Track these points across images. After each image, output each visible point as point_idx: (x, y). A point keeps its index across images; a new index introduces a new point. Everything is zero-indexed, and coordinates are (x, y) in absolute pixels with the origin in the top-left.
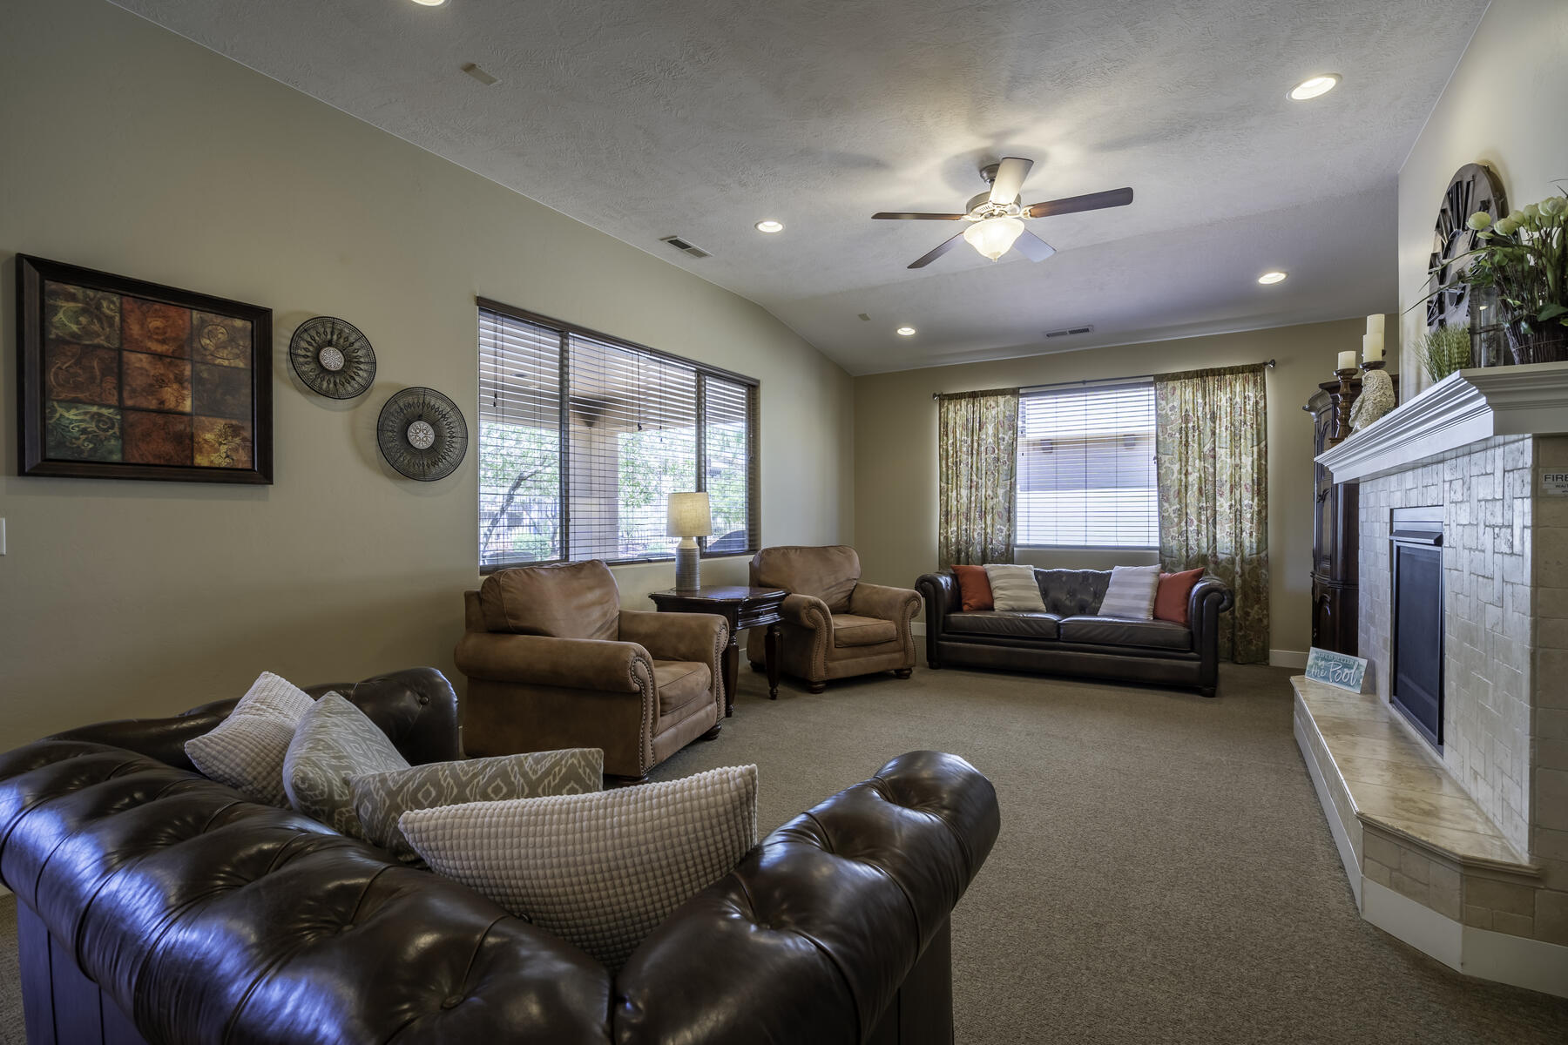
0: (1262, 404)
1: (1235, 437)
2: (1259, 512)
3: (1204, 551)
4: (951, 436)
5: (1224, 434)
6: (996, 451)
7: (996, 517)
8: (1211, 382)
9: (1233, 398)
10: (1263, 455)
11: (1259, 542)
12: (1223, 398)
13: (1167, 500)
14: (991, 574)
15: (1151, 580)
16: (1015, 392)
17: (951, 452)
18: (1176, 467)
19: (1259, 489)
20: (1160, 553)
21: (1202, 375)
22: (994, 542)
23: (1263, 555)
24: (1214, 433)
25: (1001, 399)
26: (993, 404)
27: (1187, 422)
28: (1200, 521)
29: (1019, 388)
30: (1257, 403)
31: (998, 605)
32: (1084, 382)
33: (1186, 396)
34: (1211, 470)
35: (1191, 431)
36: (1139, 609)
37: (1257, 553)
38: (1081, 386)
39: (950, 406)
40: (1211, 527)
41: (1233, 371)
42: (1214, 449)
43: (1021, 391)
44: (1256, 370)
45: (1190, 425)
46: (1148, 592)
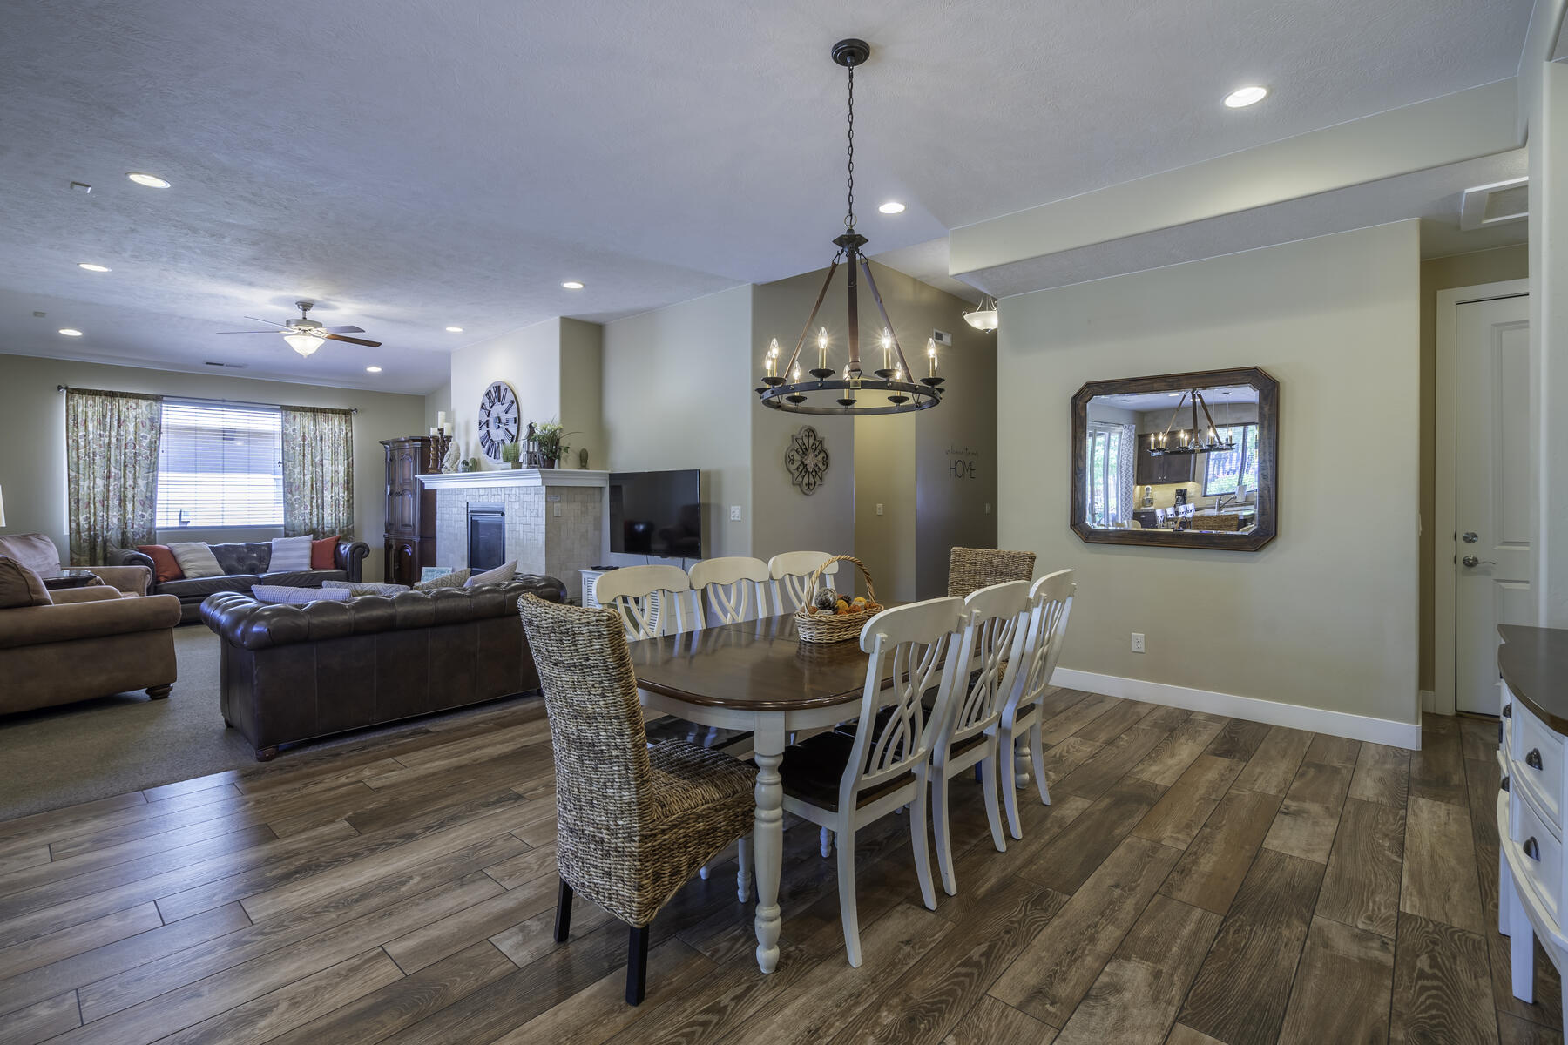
0: (350, 435)
1: (335, 453)
2: (348, 500)
3: (315, 526)
4: (82, 428)
5: (328, 451)
6: (137, 447)
7: (137, 504)
8: (320, 417)
9: (332, 428)
10: (350, 466)
11: (348, 519)
12: (326, 428)
13: (291, 493)
14: (177, 551)
15: (309, 545)
16: (158, 399)
17: (82, 444)
18: (297, 470)
19: (348, 487)
20: (285, 529)
21: (314, 410)
22: (135, 526)
23: (350, 527)
24: (322, 450)
25: (143, 403)
26: (134, 406)
27: (304, 440)
28: (312, 506)
29: (163, 396)
30: (347, 433)
31: (188, 574)
32: (224, 401)
33: (304, 423)
34: (321, 473)
35: (306, 447)
36: (302, 565)
37: (347, 526)
38: (221, 403)
39: (80, 401)
40: (320, 510)
41: (333, 411)
42: (322, 460)
43: (164, 398)
44: (346, 413)
45: (306, 442)
46: (308, 553)
